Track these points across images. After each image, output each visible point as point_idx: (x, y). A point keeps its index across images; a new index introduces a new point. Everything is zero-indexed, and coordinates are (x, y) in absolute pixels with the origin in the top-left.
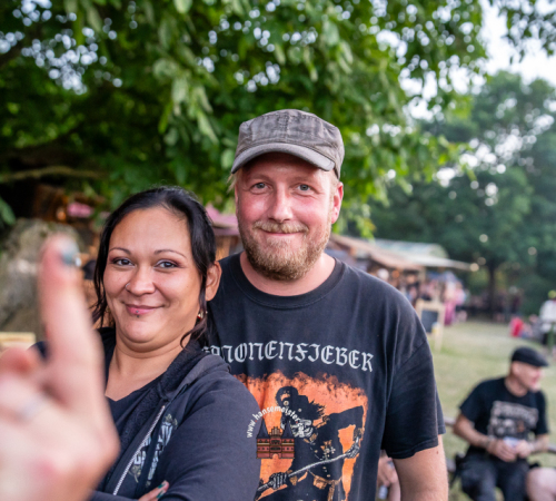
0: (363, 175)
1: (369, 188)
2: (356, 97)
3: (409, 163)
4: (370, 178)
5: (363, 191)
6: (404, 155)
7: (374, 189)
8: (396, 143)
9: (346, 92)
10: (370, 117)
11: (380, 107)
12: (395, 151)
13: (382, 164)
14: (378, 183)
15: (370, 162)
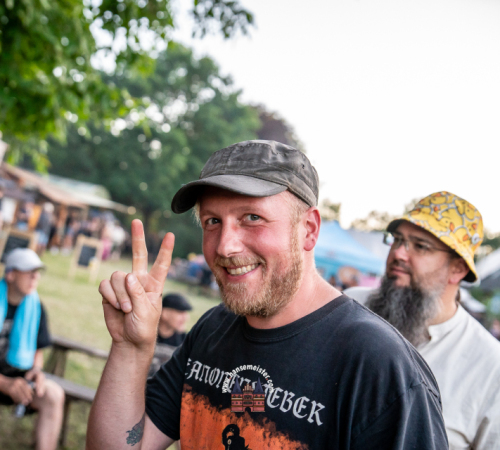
0: (45, 112)
1: (49, 126)
2: (48, 35)
3: (92, 109)
4: (52, 116)
5: (43, 129)
6: (88, 100)
7: (54, 128)
8: (82, 88)
9: (39, 29)
10: (59, 58)
11: (70, 51)
12: (80, 95)
13: (66, 105)
14: (59, 123)
15: (54, 101)
